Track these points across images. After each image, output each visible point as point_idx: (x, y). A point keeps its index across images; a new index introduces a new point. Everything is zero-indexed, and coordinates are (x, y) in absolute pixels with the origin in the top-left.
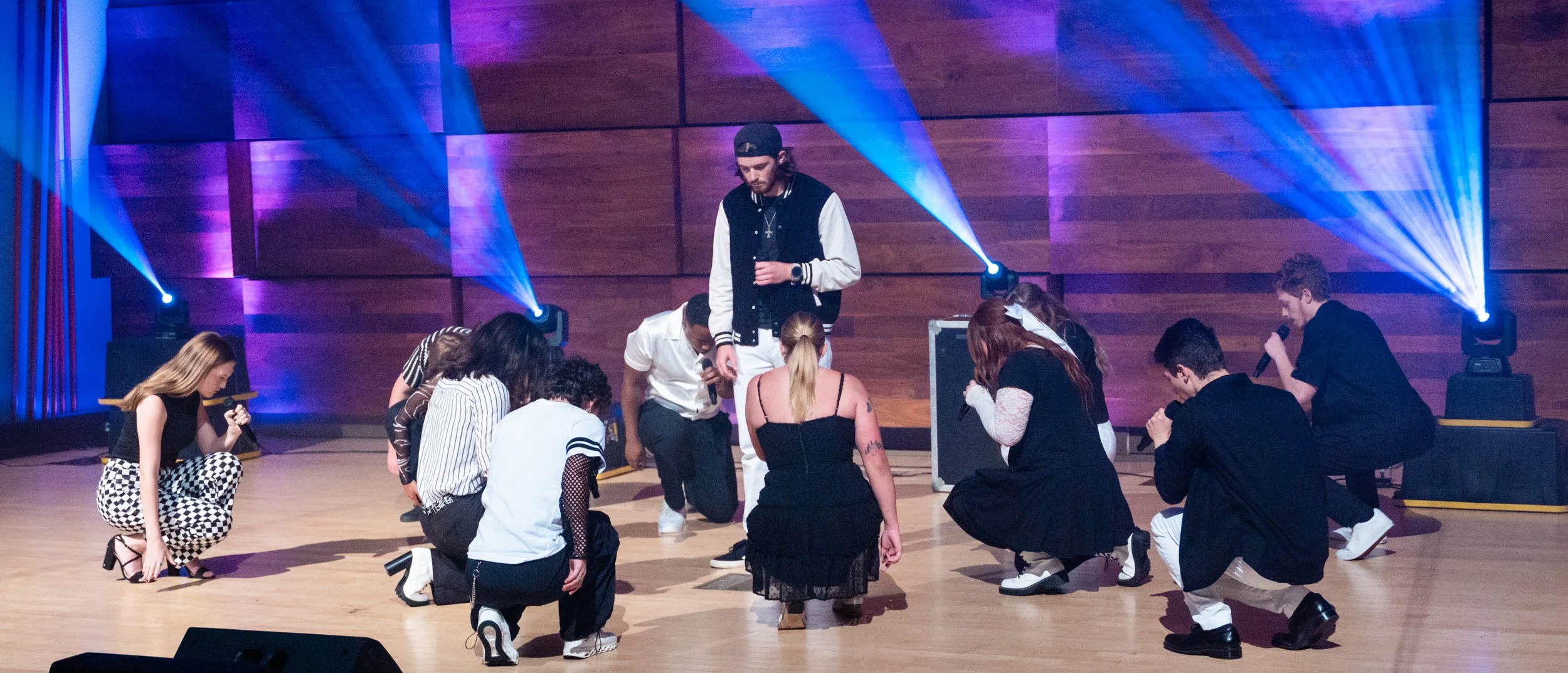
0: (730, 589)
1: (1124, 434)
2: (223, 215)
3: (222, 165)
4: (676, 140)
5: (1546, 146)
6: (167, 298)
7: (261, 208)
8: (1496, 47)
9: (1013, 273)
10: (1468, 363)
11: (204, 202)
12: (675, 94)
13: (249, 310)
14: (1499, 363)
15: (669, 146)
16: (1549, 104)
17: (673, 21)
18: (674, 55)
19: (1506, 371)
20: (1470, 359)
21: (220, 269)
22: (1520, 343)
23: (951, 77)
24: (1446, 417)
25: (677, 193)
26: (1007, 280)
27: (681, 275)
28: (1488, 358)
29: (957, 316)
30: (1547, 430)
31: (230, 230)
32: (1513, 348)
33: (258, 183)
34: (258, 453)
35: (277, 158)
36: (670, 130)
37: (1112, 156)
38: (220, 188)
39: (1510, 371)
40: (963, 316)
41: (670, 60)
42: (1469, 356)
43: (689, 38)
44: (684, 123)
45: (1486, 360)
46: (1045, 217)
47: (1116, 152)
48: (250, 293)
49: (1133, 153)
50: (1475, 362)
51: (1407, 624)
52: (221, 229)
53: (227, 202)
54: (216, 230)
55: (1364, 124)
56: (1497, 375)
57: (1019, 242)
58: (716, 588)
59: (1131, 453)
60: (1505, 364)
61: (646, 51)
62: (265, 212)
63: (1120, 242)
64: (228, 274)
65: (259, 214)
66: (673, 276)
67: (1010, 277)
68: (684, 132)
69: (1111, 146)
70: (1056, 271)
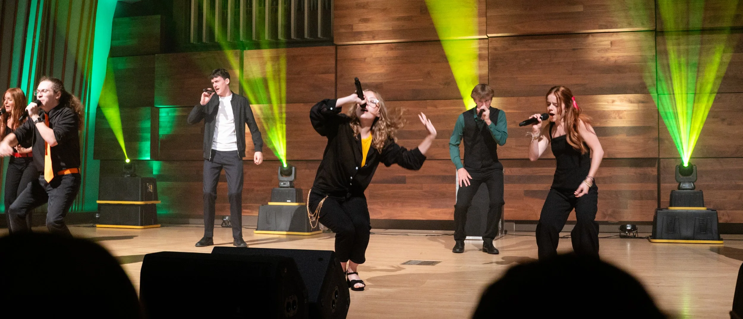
2: (148, 135)
3: (149, 116)
6: (128, 161)
7: (162, 134)
11: (140, 130)
12: (333, 90)
13: (155, 173)
14: (692, 184)
17: (333, 62)
18: (334, 75)
20: (680, 183)
21: (145, 156)
23: (445, 84)
28: (687, 182)
31: (150, 141)
32: (696, 179)
33: (161, 124)
34: (159, 225)
35: (170, 114)
37: (514, 113)
38: (147, 124)
41: (332, 77)
43: (339, 68)
47: (515, 111)
48: (156, 167)
49: (522, 111)
52: (146, 140)
53: (149, 130)
54: (144, 141)
59: (515, 231)
60: (694, 185)
61: (323, 73)
62: (163, 135)
63: (516, 146)
64: (148, 158)
65: (161, 136)
69: (514, 109)
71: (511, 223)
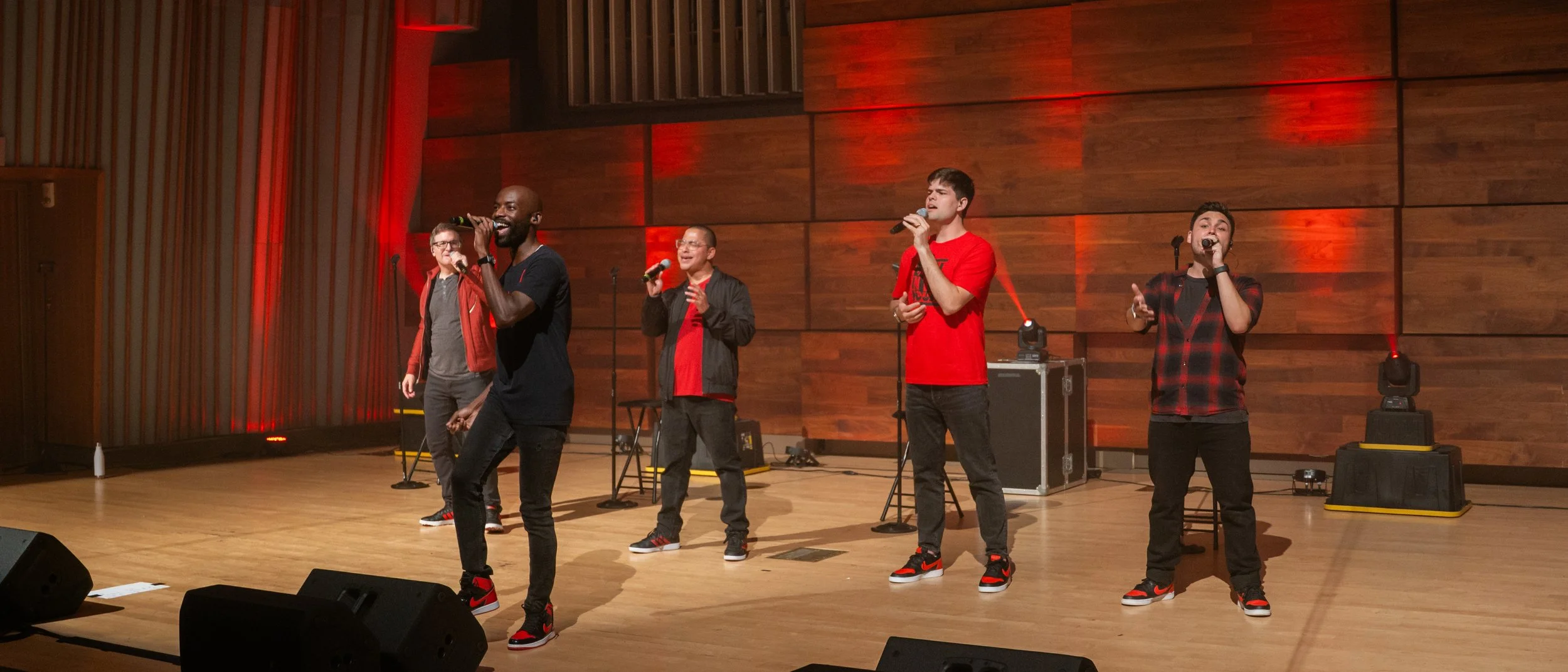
0: (796, 559)
1: (1130, 453)
4: (807, 233)
5: (1446, 240)
8: (1407, 166)
9: (1044, 329)
10: (1382, 402)
12: (807, 199)
14: (1406, 401)
15: (802, 236)
16: (1445, 209)
17: (807, 145)
18: (807, 171)
19: (1412, 408)
20: (1384, 397)
22: (1421, 388)
23: (1006, 186)
24: (1367, 442)
25: (807, 270)
26: (1037, 334)
27: (808, 330)
28: (1398, 397)
29: (1001, 360)
30: (1442, 453)
32: (1417, 390)
36: (802, 224)
37: (1123, 245)
39: (1415, 407)
40: (1005, 360)
41: (804, 174)
42: (1384, 396)
43: (819, 159)
44: (814, 220)
45: (1396, 398)
46: (1072, 290)
47: (1125, 242)
49: (1138, 242)
50: (1388, 400)
51: (1317, 602)
55: (1309, 223)
56: (1405, 410)
57: (1054, 309)
58: (785, 558)
59: (1135, 468)
60: (1411, 402)
61: (787, 167)
66: (802, 331)
67: (1040, 331)
68: (812, 225)
69: (1122, 237)
70: (1081, 330)
71: (1128, 454)
